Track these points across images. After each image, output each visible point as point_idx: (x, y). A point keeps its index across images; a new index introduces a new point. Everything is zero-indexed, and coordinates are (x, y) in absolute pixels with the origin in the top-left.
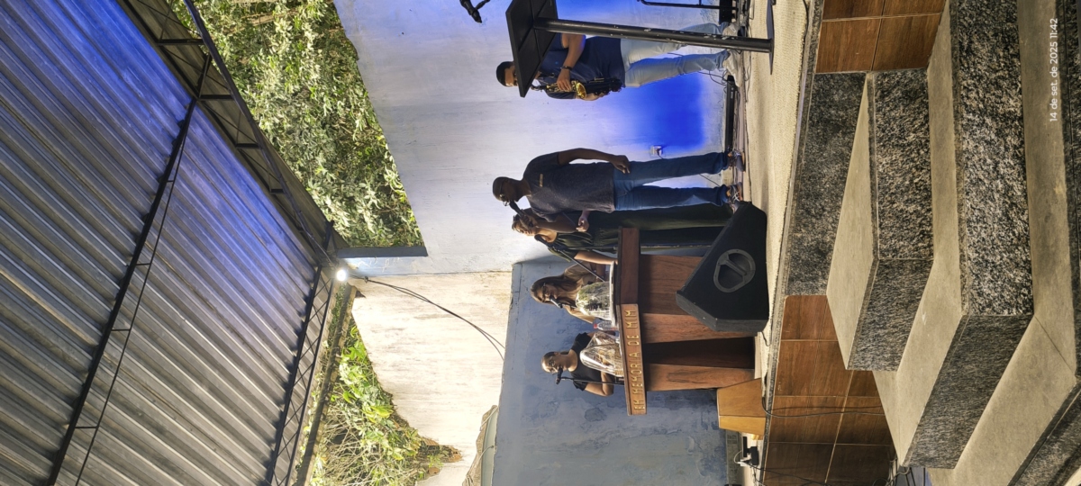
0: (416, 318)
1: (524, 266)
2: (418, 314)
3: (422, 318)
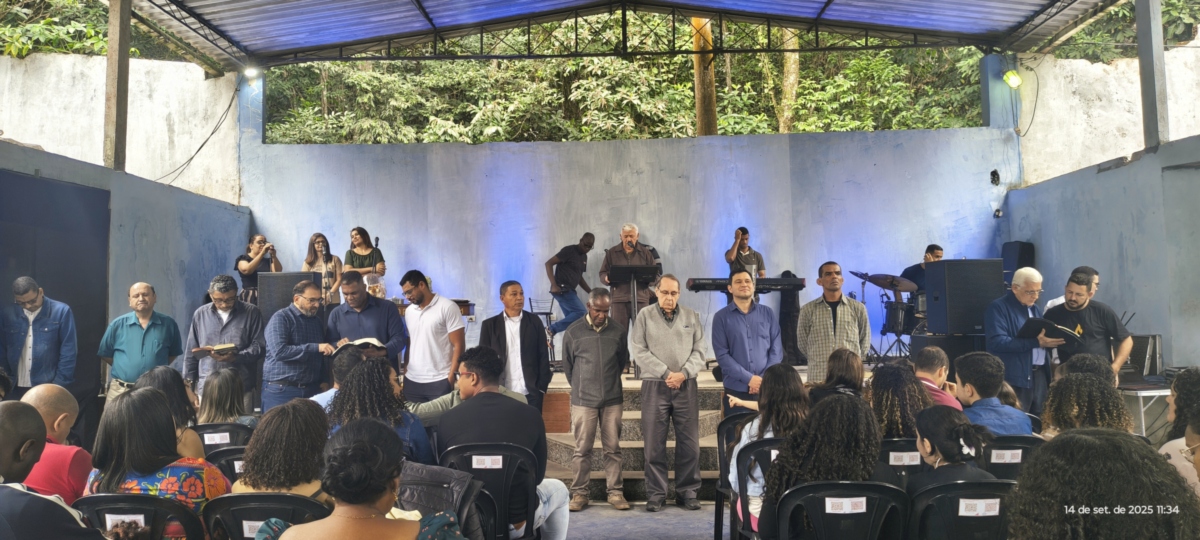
0: (170, 114)
1: (247, 216)
2: (176, 118)
3: (169, 118)
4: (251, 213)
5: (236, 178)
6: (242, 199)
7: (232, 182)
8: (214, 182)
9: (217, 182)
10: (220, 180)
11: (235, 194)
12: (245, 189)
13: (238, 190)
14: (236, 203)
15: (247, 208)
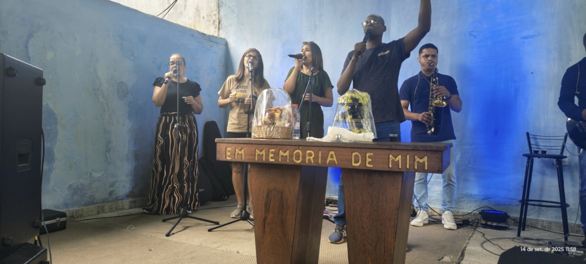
1: (224, 46)
4: (226, 44)
5: (216, 12)
6: (221, 31)
7: (214, 17)
8: (202, 18)
9: (203, 18)
10: (206, 17)
11: (215, 28)
12: (222, 22)
13: (217, 24)
14: (216, 35)
15: (223, 39)
